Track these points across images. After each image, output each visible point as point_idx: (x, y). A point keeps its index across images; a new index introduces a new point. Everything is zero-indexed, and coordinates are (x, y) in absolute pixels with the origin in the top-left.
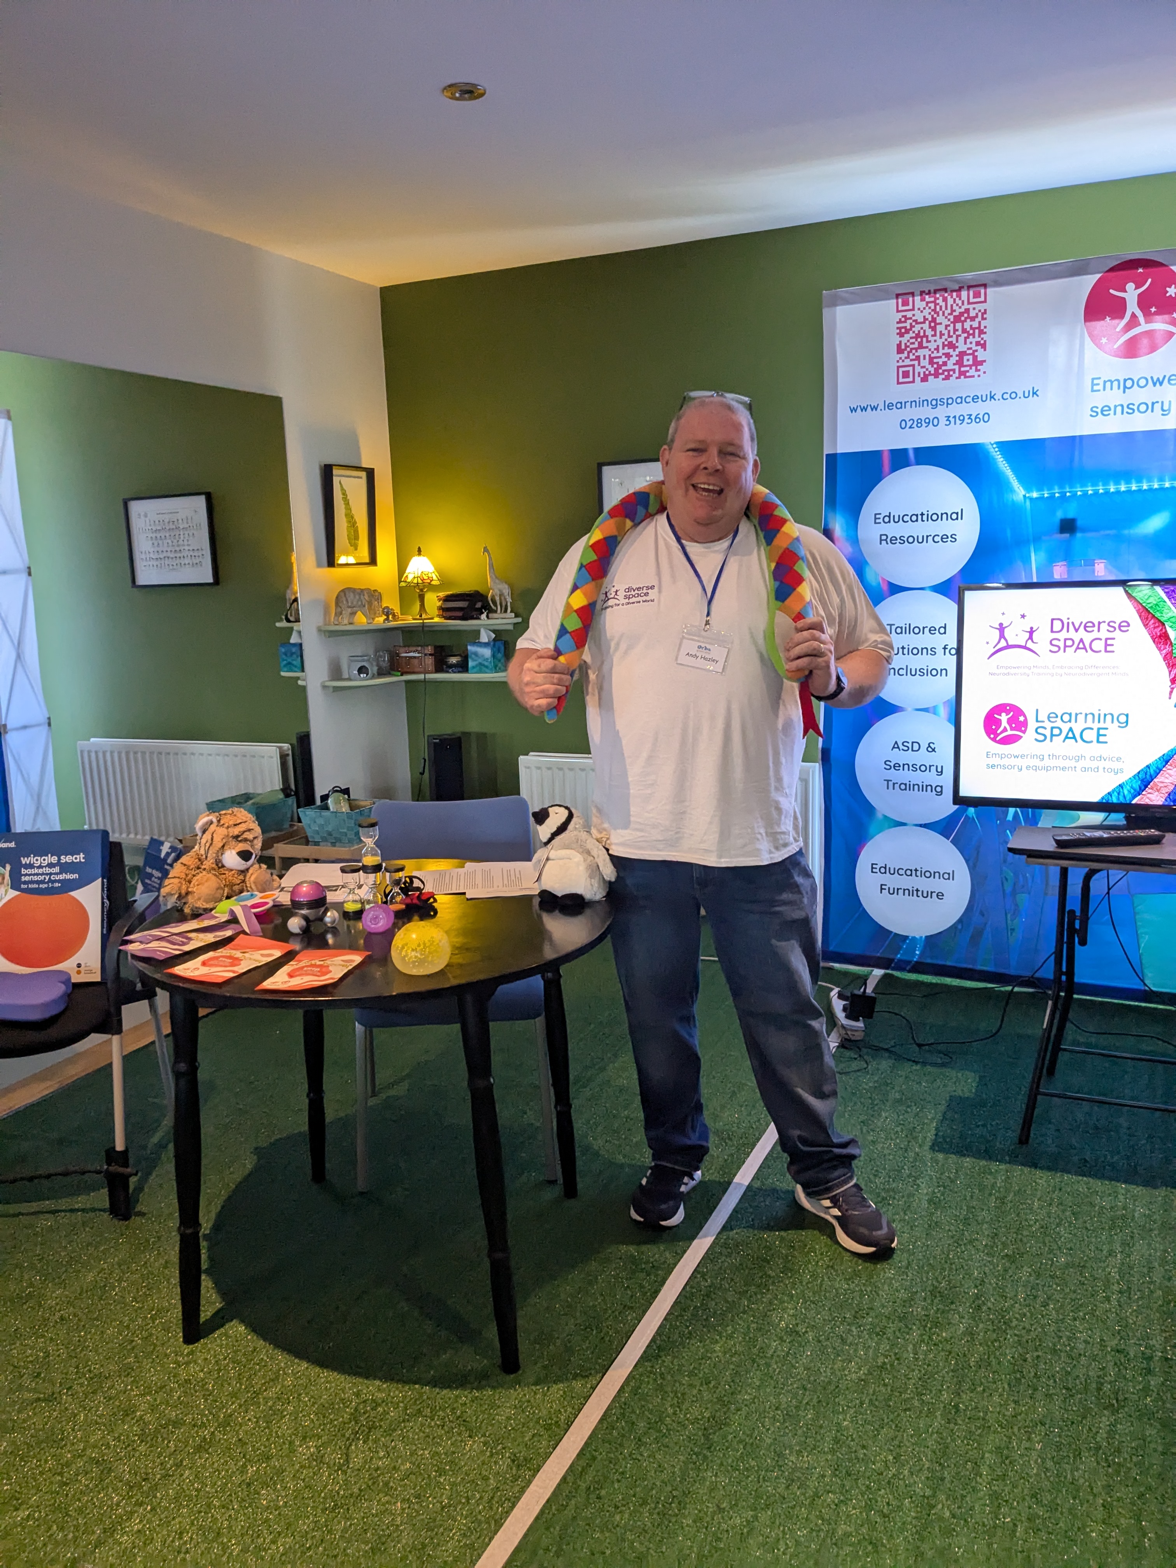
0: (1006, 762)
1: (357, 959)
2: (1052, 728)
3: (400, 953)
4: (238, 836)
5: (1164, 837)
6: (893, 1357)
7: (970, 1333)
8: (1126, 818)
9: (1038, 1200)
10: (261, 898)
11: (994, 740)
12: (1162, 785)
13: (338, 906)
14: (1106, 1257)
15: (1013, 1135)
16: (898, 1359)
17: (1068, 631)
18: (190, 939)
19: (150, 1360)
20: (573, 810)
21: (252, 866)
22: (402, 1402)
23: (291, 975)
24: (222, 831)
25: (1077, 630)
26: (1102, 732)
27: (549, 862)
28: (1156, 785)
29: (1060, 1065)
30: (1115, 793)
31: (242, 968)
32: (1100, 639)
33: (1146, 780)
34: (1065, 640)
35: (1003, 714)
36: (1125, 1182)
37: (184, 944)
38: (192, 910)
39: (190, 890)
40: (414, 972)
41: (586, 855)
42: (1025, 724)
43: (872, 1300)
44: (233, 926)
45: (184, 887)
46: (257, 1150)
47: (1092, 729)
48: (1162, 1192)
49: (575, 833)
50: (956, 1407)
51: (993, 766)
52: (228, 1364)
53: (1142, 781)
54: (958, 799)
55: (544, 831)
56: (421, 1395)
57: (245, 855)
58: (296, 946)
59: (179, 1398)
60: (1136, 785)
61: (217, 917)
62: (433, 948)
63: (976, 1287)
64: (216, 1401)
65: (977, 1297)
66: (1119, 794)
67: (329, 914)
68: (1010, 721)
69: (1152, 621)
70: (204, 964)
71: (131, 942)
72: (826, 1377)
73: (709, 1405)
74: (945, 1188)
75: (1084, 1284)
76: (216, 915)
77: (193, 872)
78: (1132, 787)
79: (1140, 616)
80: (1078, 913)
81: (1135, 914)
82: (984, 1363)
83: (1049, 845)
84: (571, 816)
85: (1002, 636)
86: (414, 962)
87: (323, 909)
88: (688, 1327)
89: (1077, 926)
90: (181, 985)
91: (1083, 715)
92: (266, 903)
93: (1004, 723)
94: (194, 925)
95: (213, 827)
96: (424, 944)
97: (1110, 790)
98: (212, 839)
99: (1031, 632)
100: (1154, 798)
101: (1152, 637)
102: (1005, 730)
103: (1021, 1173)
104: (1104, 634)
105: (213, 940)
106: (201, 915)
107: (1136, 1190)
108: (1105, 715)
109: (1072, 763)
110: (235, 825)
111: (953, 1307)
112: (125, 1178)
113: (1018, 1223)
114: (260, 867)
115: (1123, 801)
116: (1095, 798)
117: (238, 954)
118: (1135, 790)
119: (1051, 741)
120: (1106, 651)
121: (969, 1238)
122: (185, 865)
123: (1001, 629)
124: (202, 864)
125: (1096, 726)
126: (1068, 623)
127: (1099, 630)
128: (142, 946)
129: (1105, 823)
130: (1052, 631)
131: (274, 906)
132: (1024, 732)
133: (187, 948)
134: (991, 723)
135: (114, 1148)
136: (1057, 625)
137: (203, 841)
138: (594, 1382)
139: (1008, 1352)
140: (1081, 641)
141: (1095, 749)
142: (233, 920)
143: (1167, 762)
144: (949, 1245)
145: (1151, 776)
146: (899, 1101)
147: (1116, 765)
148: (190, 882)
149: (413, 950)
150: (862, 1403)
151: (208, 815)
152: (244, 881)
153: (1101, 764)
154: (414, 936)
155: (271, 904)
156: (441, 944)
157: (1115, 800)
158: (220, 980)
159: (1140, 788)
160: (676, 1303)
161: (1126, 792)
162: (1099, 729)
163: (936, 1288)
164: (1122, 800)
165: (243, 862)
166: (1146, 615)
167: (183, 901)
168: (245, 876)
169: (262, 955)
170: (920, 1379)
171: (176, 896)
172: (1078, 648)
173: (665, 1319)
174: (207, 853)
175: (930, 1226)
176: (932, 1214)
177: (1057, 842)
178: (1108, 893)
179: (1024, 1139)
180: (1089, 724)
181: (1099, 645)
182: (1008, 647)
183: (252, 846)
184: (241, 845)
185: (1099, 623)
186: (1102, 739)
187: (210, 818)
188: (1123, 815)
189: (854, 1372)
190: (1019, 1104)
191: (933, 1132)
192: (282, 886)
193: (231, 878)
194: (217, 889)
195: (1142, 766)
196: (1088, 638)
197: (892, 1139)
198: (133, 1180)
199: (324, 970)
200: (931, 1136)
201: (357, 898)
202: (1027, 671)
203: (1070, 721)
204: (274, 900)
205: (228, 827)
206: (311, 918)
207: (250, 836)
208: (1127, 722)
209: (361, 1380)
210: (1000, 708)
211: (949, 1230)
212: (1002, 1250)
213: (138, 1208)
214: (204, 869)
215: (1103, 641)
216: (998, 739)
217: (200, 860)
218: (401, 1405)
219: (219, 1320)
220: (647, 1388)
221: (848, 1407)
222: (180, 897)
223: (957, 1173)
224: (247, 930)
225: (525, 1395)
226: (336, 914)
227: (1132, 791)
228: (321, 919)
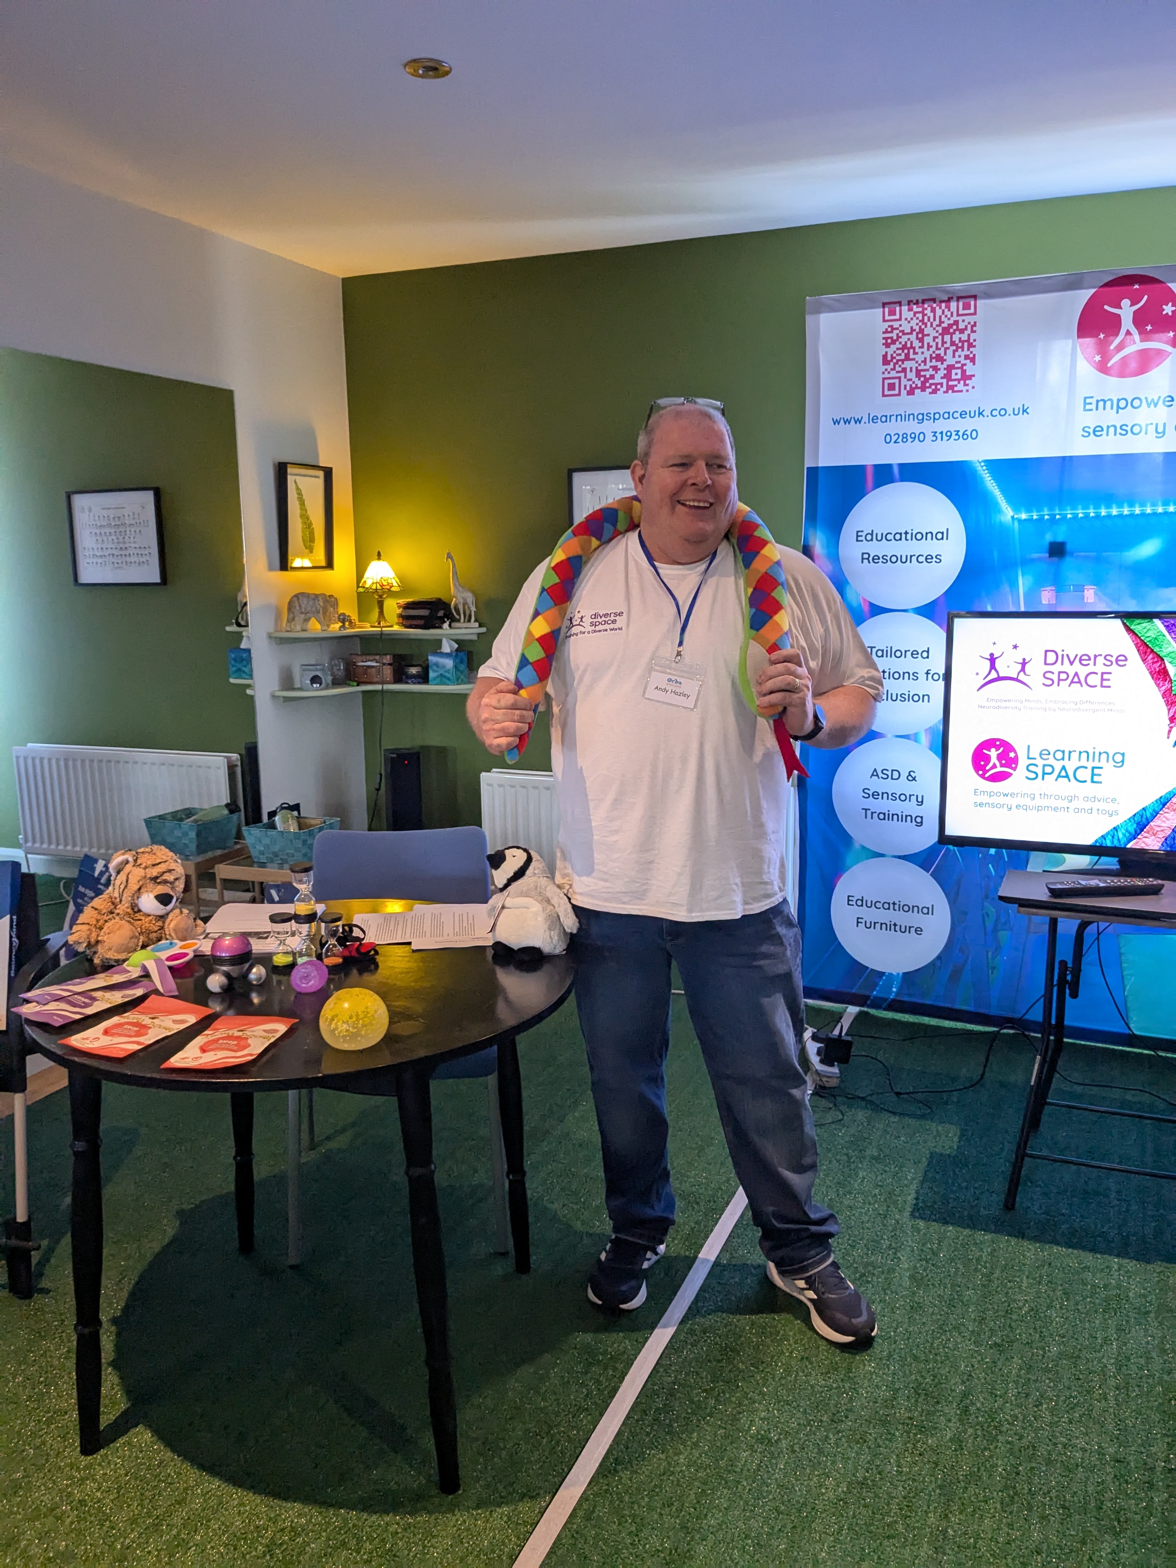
0: (995, 800)
1: (281, 1028)
2: (1044, 766)
3: (330, 1024)
4: (157, 878)
5: (1163, 886)
6: (875, 1471)
7: (958, 1441)
8: (1120, 862)
9: (1028, 1277)
10: (181, 948)
11: (982, 776)
12: (1159, 829)
13: (265, 959)
14: (1102, 1346)
15: (997, 1199)
16: (880, 1473)
17: (1062, 664)
18: (94, 999)
19: (42, 1475)
20: (533, 853)
21: (172, 911)
22: (325, 1531)
23: (203, 1050)
24: (138, 873)
25: (1072, 663)
26: (1096, 771)
27: (505, 911)
28: (1152, 828)
29: (1044, 1118)
30: (1110, 837)
31: (149, 1039)
32: (1096, 673)
33: (1141, 823)
34: (1060, 673)
35: (993, 750)
36: (1118, 1256)
37: (86, 1006)
38: (102, 960)
39: (99, 938)
40: (346, 1047)
41: (545, 904)
42: (1015, 760)
43: (851, 1400)
44: (145, 981)
45: (94, 935)
46: (181, 1213)
47: (1086, 768)
48: (1158, 1267)
49: (534, 879)
50: (945, 1532)
51: (981, 805)
52: (129, 1481)
53: (1138, 824)
54: (944, 839)
55: (500, 876)
56: (345, 1521)
57: (164, 899)
58: (216, 1007)
59: (72, 1523)
60: (1132, 828)
61: (129, 972)
62: (367, 1020)
63: (963, 1382)
64: (113, 1528)
65: (965, 1395)
66: (1113, 837)
67: (254, 970)
68: (999, 757)
69: (1151, 656)
70: (106, 1032)
71: (27, 1001)
72: (801, 1496)
73: (671, 1533)
74: (927, 1262)
75: (1079, 1379)
76: (129, 968)
77: (105, 918)
78: (1127, 831)
79: (1138, 650)
80: (1070, 965)
81: (1120, 954)
82: (973, 1478)
83: (1043, 895)
84: (529, 860)
85: (993, 666)
86: (344, 1036)
87: (247, 965)
88: (648, 1434)
89: (1069, 978)
90: (76, 1059)
91: (1078, 753)
92: (185, 955)
93: (994, 760)
94: (100, 980)
95: (128, 868)
96: (357, 1016)
97: (1103, 833)
98: (127, 881)
99: (1024, 664)
100: (1151, 842)
101: (1151, 673)
102: (994, 766)
103: (1007, 1245)
104: (1100, 668)
105: (120, 1001)
106: (113, 966)
107: (1131, 1265)
108: (1100, 754)
109: (1065, 804)
110: (154, 865)
111: (939, 1407)
112: (25, 1255)
113: (1006, 1304)
114: (181, 912)
115: (1118, 845)
116: (1088, 841)
117: (146, 1020)
118: (1130, 834)
119: (1043, 779)
120: (1102, 686)
121: (954, 1323)
122: (96, 909)
123: (992, 660)
124: (115, 908)
125: (1090, 765)
126: (1063, 655)
127: (1095, 665)
128: (38, 1008)
129: (1096, 867)
130: (1046, 664)
131: (195, 956)
132: (1014, 769)
133: (89, 1011)
134: (979, 759)
135: (15, 1218)
136: (1051, 657)
137: (118, 882)
138: (543, 1504)
139: (1000, 1463)
140: (1076, 674)
141: (1089, 789)
142: (146, 975)
143: (1164, 805)
144: (933, 1331)
145: (1147, 819)
146: (876, 1159)
147: (1111, 807)
148: (101, 928)
149: (344, 1022)
150: (841, 1529)
151: (123, 854)
152: (162, 928)
153: (1096, 805)
154: (346, 1005)
155: (191, 955)
156: (376, 1015)
157: (1109, 844)
158: (122, 1055)
159: (1136, 831)
160: (636, 1404)
161: (1121, 836)
162: (1093, 768)
163: (920, 1384)
164: (1116, 843)
165: (162, 907)
166: (1145, 649)
167: (93, 950)
168: (164, 923)
169: (174, 1021)
170: (905, 1498)
171: (85, 945)
172: (1072, 682)
173: (624, 1424)
174: (121, 896)
175: (912, 1308)
176: (914, 1293)
177: (1051, 891)
178: (1098, 938)
179: (1009, 1205)
180: (1084, 762)
181: (1094, 680)
182: (999, 679)
183: (173, 888)
184: (160, 887)
185: (1096, 656)
186: (1096, 778)
187: (125, 857)
188: (1117, 859)
189: (832, 1488)
190: (1003, 1166)
191: (913, 1195)
192: (207, 931)
193: (147, 925)
194: (131, 938)
195: (1137, 808)
196: (1083, 672)
197: (870, 1204)
198: (35, 1256)
199: (242, 1043)
200: (911, 1198)
201: (290, 950)
202: (1018, 705)
203: (1063, 759)
204: (195, 951)
205: (145, 868)
206: (234, 975)
207: (170, 877)
208: (1123, 761)
209: (280, 1503)
210: (990, 744)
211: (933, 1313)
212: (990, 1338)
213: (45, 1283)
214: (118, 914)
215: (1099, 675)
216: (987, 775)
217: (113, 903)
218: (324, 1534)
219: (121, 1426)
220: (602, 1511)
221: (825, 1533)
222: (89, 945)
223: (939, 1244)
224: (161, 989)
225: (464, 1521)
226: (263, 971)
227: (1128, 835)
228: (245, 976)
